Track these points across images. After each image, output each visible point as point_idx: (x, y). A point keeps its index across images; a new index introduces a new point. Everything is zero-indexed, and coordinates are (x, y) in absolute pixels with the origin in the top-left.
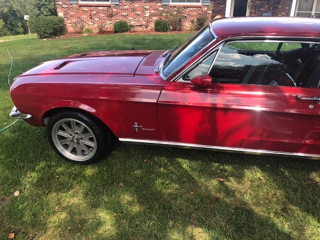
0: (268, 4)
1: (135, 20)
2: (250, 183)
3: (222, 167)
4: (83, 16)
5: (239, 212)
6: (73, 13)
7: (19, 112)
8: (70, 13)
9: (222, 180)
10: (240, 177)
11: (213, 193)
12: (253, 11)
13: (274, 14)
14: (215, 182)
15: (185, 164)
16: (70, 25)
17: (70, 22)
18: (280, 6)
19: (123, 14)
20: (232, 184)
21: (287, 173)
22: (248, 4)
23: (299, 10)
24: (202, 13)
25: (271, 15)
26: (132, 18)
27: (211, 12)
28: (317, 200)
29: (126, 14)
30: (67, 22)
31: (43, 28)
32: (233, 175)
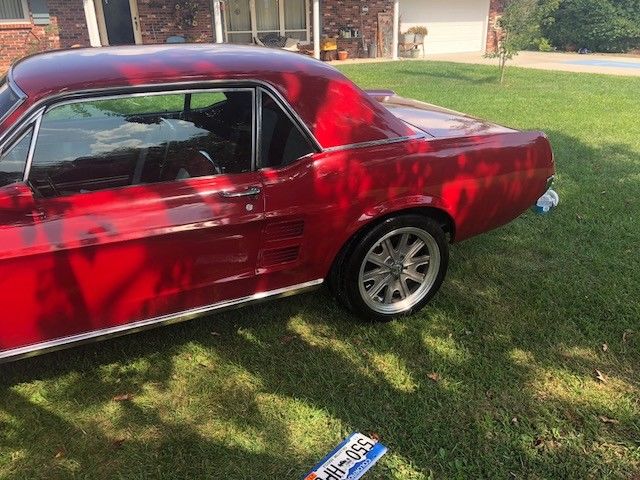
0: (173, 19)
2: (184, 381)
3: (123, 369)
5: (168, 452)
9: (126, 397)
10: (162, 378)
11: (110, 435)
12: (148, 33)
13: (189, 39)
14: (112, 408)
15: (35, 392)
18: (195, 24)
20: (149, 397)
21: (249, 336)
22: (134, 21)
23: (230, 29)
24: (35, 41)
25: (183, 40)
27: (58, 38)
28: (302, 368)
32: (148, 377)
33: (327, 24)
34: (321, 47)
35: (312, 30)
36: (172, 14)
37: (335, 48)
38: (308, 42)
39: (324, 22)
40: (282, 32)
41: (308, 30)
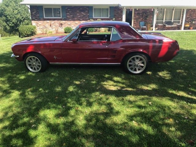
1: (75, 26)
4: (46, 25)
6: (41, 24)
7: (14, 55)
8: (39, 24)
16: (39, 29)
17: (39, 28)
18: (148, 18)
19: (68, 23)
22: (132, 18)
23: (157, 20)
26: (73, 25)
29: (70, 23)
30: (37, 28)
31: (25, 32)
33: (187, 19)
34: (184, 26)
35: (182, 21)
36: (142, 16)
37: (189, 26)
38: (180, 24)
39: (187, 18)
40: (172, 21)
41: (181, 21)
